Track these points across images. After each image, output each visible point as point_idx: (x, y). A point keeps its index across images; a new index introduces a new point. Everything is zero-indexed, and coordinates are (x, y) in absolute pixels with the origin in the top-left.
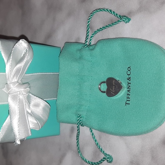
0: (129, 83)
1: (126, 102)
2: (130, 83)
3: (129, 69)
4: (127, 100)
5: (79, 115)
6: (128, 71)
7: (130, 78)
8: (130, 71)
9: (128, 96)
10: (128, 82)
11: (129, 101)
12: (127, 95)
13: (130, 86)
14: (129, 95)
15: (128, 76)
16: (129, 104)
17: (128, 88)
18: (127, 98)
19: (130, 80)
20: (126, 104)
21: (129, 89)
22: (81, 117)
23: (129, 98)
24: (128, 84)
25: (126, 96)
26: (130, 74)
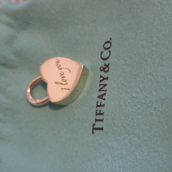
0: (104, 79)
1: (94, 125)
2: (107, 79)
3: (107, 46)
4: (96, 120)
6: (104, 50)
7: (107, 66)
8: (110, 50)
9: (99, 108)
10: (101, 76)
11: (102, 120)
12: (97, 106)
13: (105, 85)
14: (101, 106)
15: (102, 63)
16: (102, 129)
17: (100, 90)
18: (97, 114)
20: (94, 129)
23: (103, 114)
24: (101, 81)
25: (95, 108)
26: (108, 58)
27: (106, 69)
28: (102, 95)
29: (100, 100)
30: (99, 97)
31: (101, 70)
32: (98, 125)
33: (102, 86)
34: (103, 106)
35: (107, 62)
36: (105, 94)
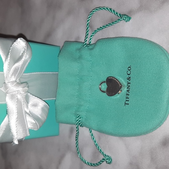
0: (129, 83)
1: (125, 102)
2: (130, 83)
3: (129, 69)
4: (126, 100)
5: (78, 115)
6: (128, 70)
7: (130, 78)
8: (130, 71)
9: (127, 96)
10: (128, 82)
11: (128, 101)
12: (127, 95)
13: (129, 86)
14: (128, 95)
15: (128, 76)
16: (128, 104)
17: (127, 88)
18: (126, 98)
19: (130, 80)
20: (125, 104)
21: (129, 89)
22: (80, 118)
23: (128, 98)
24: (128, 84)
25: (126, 96)
26: (130, 74)
27: (129, 79)
28: (128, 90)
29: (128, 92)
30: (127, 91)
31: (128, 79)
32: (127, 102)
33: (128, 86)
34: (129, 95)
35: (130, 76)
36: (129, 90)
